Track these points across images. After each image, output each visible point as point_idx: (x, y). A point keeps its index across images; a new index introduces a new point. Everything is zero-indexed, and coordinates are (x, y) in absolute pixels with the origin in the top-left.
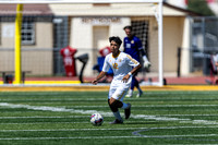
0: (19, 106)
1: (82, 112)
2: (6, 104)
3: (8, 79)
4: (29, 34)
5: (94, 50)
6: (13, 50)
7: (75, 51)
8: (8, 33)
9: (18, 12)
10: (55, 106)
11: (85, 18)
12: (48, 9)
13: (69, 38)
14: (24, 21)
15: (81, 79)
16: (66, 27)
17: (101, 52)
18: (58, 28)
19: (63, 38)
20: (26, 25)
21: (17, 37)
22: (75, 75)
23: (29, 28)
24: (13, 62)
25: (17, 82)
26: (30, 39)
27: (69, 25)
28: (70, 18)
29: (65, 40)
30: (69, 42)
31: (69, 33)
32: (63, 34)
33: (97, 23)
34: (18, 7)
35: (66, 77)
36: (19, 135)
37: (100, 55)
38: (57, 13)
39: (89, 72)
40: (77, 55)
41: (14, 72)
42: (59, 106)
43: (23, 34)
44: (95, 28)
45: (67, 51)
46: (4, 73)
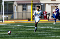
0: (32, 26)
1: (49, 28)
2: (29, 26)
3: (29, 20)
4: (35, 8)
5: (52, 12)
6: (30, 12)
8: (29, 8)
9: (32, 3)
11: (49, 4)
12: (40, 2)
13: (45, 9)
14: (33, 5)
15: (48, 19)
16: (44, 6)
18: (42, 6)
19: (43, 9)
20: (34, 6)
21: (31, 9)
22: (47, 18)
23: (35, 7)
24: (31, 15)
25: (32, 20)
27: (45, 6)
28: (45, 4)
29: (44, 10)
30: (45, 10)
31: (45, 8)
32: (43, 8)
33: (52, 5)
34: (32, 1)
36: (32, 34)
38: (42, 3)
39: (50, 17)
40: (47, 13)
41: (31, 18)
42: (43, 26)
43: (33, 8)
44: (52, 6)
45: (44, 12)
46: (28, 18)
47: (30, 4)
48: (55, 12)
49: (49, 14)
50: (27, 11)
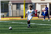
0: (25, 23)
1: (39, 24)
2: (22, 23)
3: (22, 17)
4: (27, 7)
5: (41, 10)
6: (23, 11)
7: (37, 11)
8: (22, 7)
9: (24, 2)
10: (33, 23)
11: (39, 3)
12: (31, 1)
13: (36, 8)
14: (26, 4)
15: (38, 17)
16: (35, 5)
17: (43, 11)
18: (33, 6)
19: (34, 8)
20: (26, 5)
21: (24, 8)
24: (23, 13)
25: (24, 18)
26: (27, 8)
27: (36, 5)
28: (36, 3)
30: (36, 9)
31: (36, 7)
32: (34, 7)
33: (42, 4)
34: (24, 1)
35: (35, 16)
36: (25, 30)
37: (42, 12)
38: (33, 2)
39: (40, 15)
40: (37, 12)
41: (23, 16)
43: (25, 7)
44: (41, 5)
45: (35, 11)
46: (21, 16)
47: (23, 4)
48: (44, 11)
49: (39, 12)
50: (20, 9)
